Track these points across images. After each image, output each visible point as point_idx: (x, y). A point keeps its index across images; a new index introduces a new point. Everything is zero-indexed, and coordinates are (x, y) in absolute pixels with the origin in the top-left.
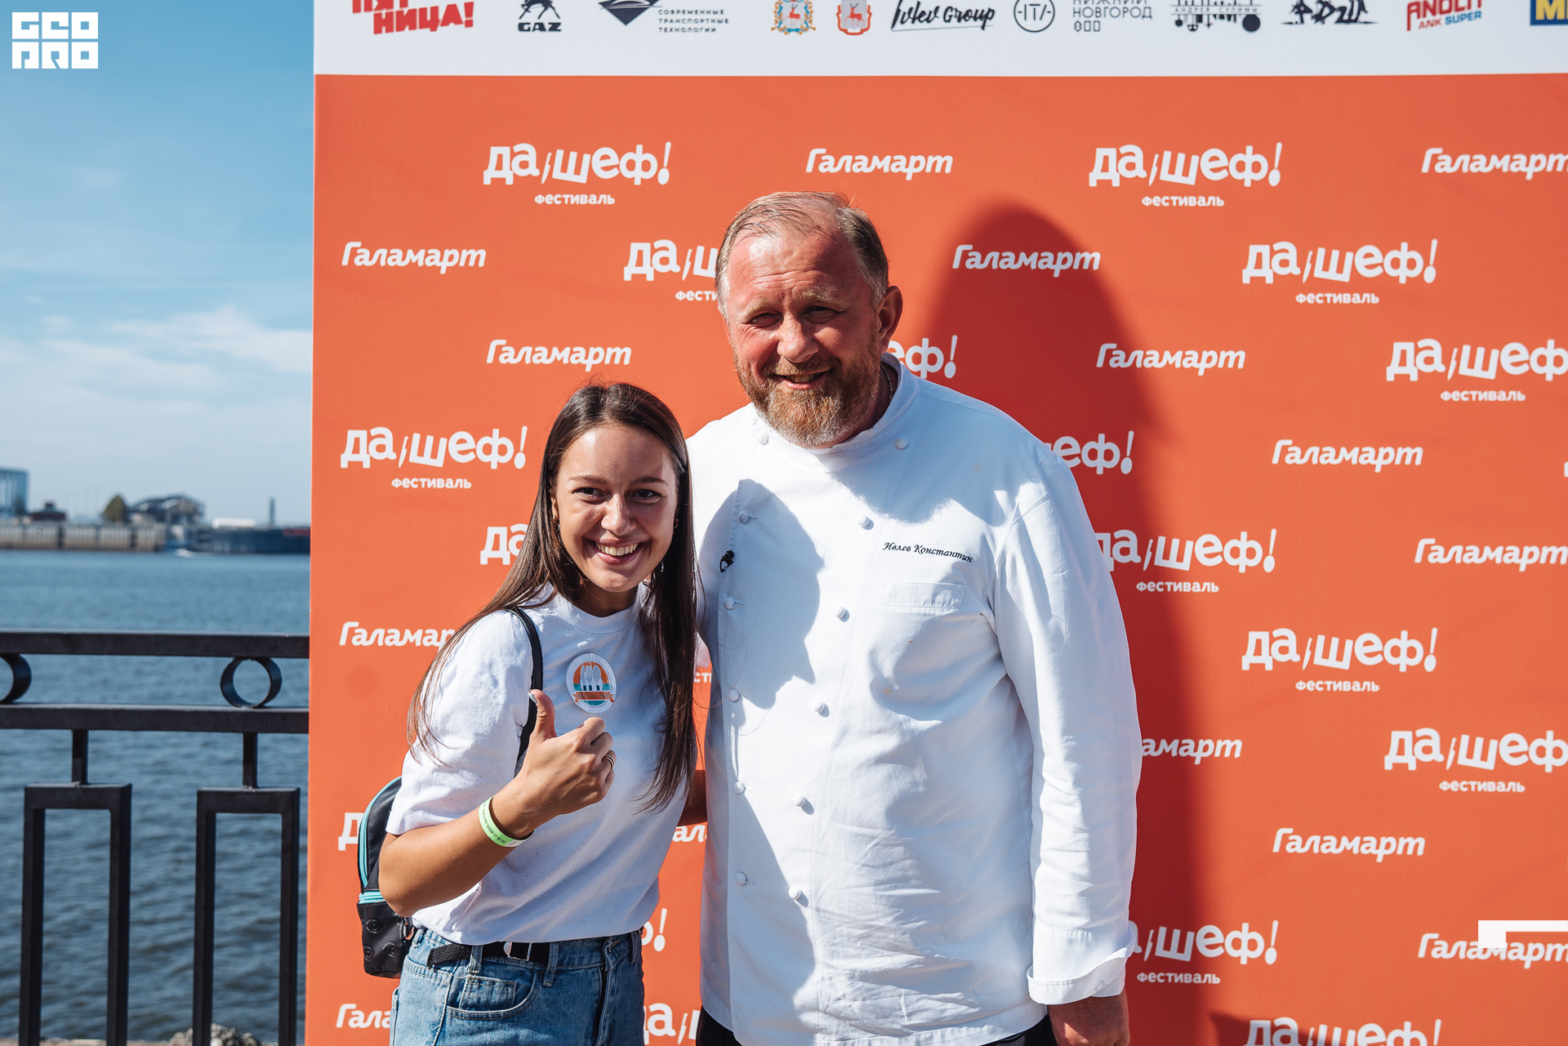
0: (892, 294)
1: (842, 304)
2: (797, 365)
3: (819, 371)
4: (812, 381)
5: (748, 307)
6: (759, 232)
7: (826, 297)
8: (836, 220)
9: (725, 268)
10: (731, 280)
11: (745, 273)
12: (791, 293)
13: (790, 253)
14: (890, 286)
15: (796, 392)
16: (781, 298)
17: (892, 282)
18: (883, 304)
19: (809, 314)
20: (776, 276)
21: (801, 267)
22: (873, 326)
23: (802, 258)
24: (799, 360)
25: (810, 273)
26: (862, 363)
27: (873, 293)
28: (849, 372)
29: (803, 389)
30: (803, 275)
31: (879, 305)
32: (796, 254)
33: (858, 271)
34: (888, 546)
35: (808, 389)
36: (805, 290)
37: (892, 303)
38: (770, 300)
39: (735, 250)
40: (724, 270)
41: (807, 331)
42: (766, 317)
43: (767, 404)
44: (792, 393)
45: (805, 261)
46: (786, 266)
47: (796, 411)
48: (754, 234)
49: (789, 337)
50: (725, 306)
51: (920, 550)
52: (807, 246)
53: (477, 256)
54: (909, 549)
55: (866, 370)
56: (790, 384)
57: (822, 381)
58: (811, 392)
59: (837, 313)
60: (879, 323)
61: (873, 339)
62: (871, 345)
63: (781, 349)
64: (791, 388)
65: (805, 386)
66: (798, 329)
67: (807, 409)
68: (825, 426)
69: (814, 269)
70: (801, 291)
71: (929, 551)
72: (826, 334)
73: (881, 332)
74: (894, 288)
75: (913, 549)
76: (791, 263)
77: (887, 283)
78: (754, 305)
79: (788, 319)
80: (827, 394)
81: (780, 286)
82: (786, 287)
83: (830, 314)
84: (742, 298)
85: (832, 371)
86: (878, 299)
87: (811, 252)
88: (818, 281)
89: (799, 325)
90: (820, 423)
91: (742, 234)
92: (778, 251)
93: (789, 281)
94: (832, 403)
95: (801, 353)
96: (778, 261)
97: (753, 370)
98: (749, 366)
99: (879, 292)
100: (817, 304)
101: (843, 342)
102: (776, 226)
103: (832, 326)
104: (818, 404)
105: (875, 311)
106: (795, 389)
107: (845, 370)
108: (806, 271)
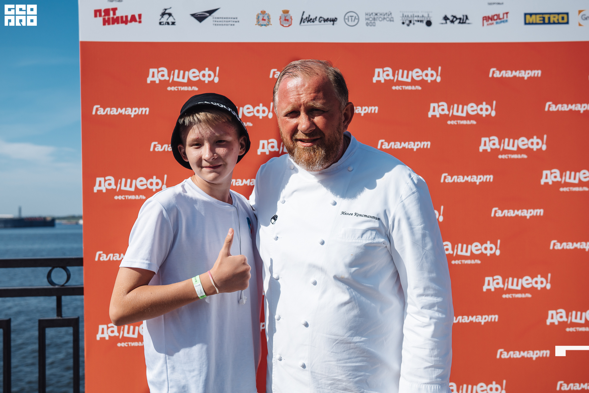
0: (349, 106)
1: (326, 108)
2: (306, 135)
3: (315, 138)
4: (313, 141)
5: (286, 109)
6: (292, 76)
7: (319, 105)
8: (326, 71)
9: (277, 93)
10: (279, 97)
11: (285, 94)
12: (304, 104)
13: (304, 85)
15: (305, 147)
16: (300, 106)
18: (345, 110)
19: (311, 112)
20: (298, 96)
21: (308, 92)
22: (340, 119)
23: (308, 88)
24: (307, 132)
25: (312, 95)
27: (341, 104)
28: (329, 140)
29: (308, 146)
30: (309, 95)
31: (343, 110)
32: (306, 85)
33: (334, 94)
34: (343, 213)
35: (311, 146)
36: (309, 102)
38: (295, 107)
39: (281, 84)
40: (276, 94)
41: (310, 119)
42: (294, 113)
43: (293, 154)
45: (310, 89)
46: (303, 91)
47: (305, 155)
48: (289, 77)
49: (303, 122)
50: (276, 109)
51: (357, 215)
52: (312, 82)
53: (146, 110)
54: (352, 215)
55: (336, 138)
56: (302, 143)
57: (316, 142)
58: (311, 148)
59: (323, 111)
60: (343, 118)
61: (340, 124)
62: (340, 127)
63: (299, 128)
64: (303, 145)
65: (308, 144)
67: (310, 155)
68: (318, 162)
69: (314, 93)
70: (307, 102)
71: (361, 215)
73: (344, 122)
74: (350, 103)
75: (354, 214)
76: (305, 90)
77: (348, 101)
78: (289, 108)
79: (303, 115)
80: (319, 148)
81: (299, 101)
82: (302, 101)
84: (284, 106)
85: (321, 138)
86: (343, 107)
87: (313, 85)
88: (315, 98)
89: (307, 117)
90: (316, 161)
91: (285, 76)
92: (299, 84)
93: (304, 98)
94: (321, 152)
95: (308, 129)
96: (299, 89)
97: (289, 136)
98: (287, 134)
99: (343, 104)
100: (314, 108)
101: (326, 125)
102: (299, 73)
104: (314, 152)
105: (341, 112)
107: (327, 139)
108: (311, 93)
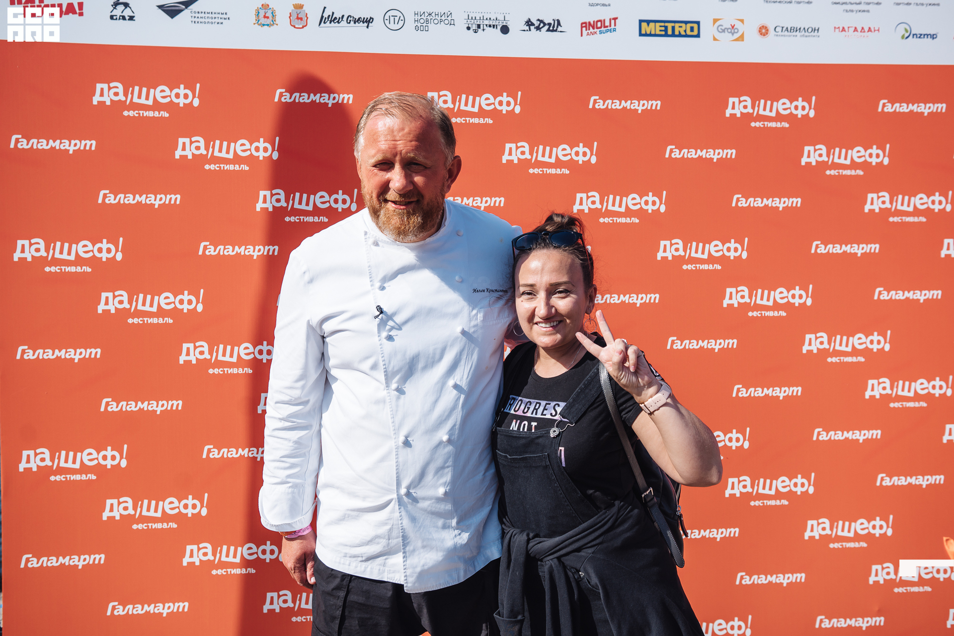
0: (456, 160)
1: (428, 163)
2: (400, 195)
3: (412, 200)
4: (407, 204)
5: (375, 158)
6: (386, 114)
7: (421, 159)
8: (431, 113)
9: (362, 132)
10: (365, 139)
11: (375, 137)
12: (401, 154)
13: (403, 129)
14: (456, 155)
15: (397, 210)
16: (395, 155)
17: (458, 152)
18: (450, 165)
19: (409, 166)
20: (394, 142)
21: (408, 139)
22: (444, 178)
23: (409, 133)
24: (402, 192)
25: (413, 143)
26: (436, 199)
27: (447, 158)
28: (428, 204)
29: (401, 209)
30: (409, 144)
32: (406, 130)
33: (440, 145)
35: (404, 209)
36: (410, 153)
37: (456, 165)
38: (389, 156)
39: (370, 122)
40: (361, 133)
41: (408, 177)
42: (385, 165)
43: (379, 216)
44: (395, 211)
45: (412, 136)
46: (400, 137)
47: (396, 221)
48: (382, 114)
49: (396, 178)
50: (360, 154)
52: (412, 126)
55: (438, 203)
56: (393, 205)
57: (412, 206)
58: (405, 211)
59: (426, 168)
60: (447, 176)
61: (443, 185)
62: (442, 189)
63: (391, 185)
64: (394, 207)
65: (402, 207)
66: (403, 174)
67: (402, 220)
69: (416, 141)
70: (407, 153)
72: (418, 179)
73: (447, 181)
74: (458, 157)
76: (403, 136)
78: (379, 157)
79: (397, 167)
80: (414, 214)
81: (395, 148)
82: (399, 149)
83: (422, 168)
84: (373, 152)
85: (418, 202)
86: (449, 162)
87: (416, 131)
88: (417, 148)
89: (404, 172)
90: (409, 230)
91: (374, 114)
92: (396, 127)
93: (401, 146)
94: (417, 220)
95: (403, 188)
96: (395, 133)
97: (374, 195)
98: (372, 193)
99: (450, 159)
100: (415, 162)
101: (426, 184)
102: (396, 111)
103: (422, 176)
104: (408, 218)
105: (446, 169)
106: (396, 209)
107: (426, 203)
108: (411, 141)
